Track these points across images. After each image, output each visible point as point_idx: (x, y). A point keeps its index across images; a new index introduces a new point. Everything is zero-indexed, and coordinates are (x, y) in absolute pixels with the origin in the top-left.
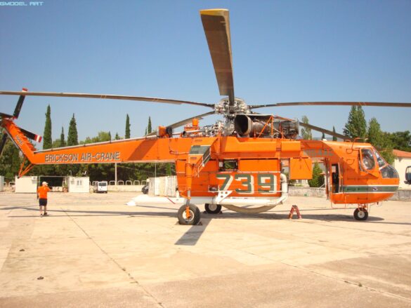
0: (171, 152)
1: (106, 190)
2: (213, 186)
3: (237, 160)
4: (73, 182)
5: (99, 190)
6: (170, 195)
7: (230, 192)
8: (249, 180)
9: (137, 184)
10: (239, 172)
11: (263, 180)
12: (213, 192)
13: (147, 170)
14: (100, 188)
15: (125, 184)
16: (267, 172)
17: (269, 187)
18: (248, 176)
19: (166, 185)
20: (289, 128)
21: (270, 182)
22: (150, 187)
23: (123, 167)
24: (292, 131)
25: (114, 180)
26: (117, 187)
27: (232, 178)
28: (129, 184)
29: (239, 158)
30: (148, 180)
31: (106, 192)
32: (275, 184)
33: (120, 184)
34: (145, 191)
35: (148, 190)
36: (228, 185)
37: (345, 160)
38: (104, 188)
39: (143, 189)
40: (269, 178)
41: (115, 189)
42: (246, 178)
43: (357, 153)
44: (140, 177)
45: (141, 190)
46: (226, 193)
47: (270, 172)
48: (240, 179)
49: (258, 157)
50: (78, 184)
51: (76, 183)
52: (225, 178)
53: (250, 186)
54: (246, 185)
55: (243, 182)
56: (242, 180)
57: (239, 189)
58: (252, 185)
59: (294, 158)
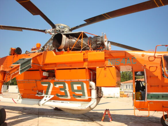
7: (52, 96)
10: (56, 80)
11: (75, 87)
12: (39, 96)
16: (77, 80)
17: (81, 93)
18: (63, 83)
20: (97, 41)
21: (81, 89)
24: (99, 44)
27: (52, 85)
29: (56, 68)
32: (86, 91)
36: (50, 90)
37: (147, 67)
40: (80, 85)
42: (62, 85)
43: (160, 60)
46: (49, 97)
47: (80, 80)
49: (70, 67)
52: (47, 85)
54: (63, 91)
55: (61, 88)
56: (59, 86)
57: (59, 95)
58: (67, 91)
59: (99, 67)
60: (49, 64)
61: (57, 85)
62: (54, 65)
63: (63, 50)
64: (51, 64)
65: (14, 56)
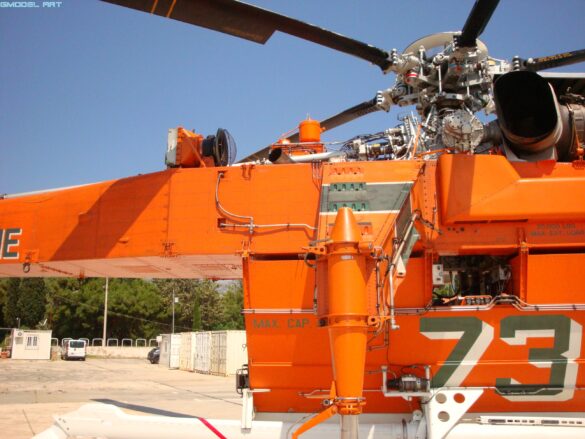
0: (222, 220)
1: (83, 355)
2: (406, 370)
3: (516, 252)
4: (19, 340)
5: (70, 355)
6: (199, 368)
7: (473, 395)
8: (562, 342)
9: (141, 344)
10: (523, 306)
12: (407, 396)
13: (160, 320)
14: (72, 352)
15: (120, 345)
18: (560, 322)
19: (194, 351)
22: (162, 352)
23: (118, 314)
25: (102, 337)
26: (105, 349)
27: (487, 333)
28: (127, 344)
29: (525, 246)
30: (159, 339)
31: (82, 359)
33: (112, 344)
34: (154, 359)
35: (158, 357)
36: (469, 362)
38: (80, 352)
39: (151, 354)
41: (101, 354)
42: (550, 334)
44: (148, 333)
45: (146, 356)
46: (459, 398)
48: (520, 338)
50: (29, 343)
51: (25, 341)
52: (457, 335)
53: (560, 369)
54: (548, 364)
55: (535, 350)
56: (529, 340)
57: (513, 382)
58: (570, 361)
60: (484, 222)
61: (517, 332)
62: (510, 230)
63: (554, 156)
64: (493, 222)
65: (224, 172)
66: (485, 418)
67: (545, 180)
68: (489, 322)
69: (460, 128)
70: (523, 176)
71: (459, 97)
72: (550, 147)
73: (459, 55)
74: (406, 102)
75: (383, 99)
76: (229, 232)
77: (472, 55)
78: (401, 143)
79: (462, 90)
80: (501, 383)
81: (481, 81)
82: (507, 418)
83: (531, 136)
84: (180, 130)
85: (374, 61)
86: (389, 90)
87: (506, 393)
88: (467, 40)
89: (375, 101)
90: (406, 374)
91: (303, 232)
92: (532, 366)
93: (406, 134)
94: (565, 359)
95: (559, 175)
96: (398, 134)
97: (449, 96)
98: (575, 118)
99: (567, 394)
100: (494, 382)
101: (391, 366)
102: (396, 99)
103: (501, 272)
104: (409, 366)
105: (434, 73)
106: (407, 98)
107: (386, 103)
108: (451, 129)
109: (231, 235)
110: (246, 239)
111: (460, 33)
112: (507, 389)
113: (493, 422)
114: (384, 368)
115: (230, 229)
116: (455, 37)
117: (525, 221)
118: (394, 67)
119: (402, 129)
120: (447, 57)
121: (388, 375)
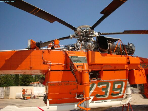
0: (44, 62)
3: (101, 70)
8: (107, 87)
10: (102, 80)
11: (116, 86)
12: (81, 98)
17: (119, 91)
18: (107, 83)
21: (121, 88)
27: (95, 86)
29: (103, 69)
32: (123, 89)
36: (92, 91)
42: (105, 85)
47: (122, 80)
48: (101, 86)
49: (115, 68)
53: (106, 92)
54: (105, 91)
55: (103, 88)
57: (99, 95)
59: (135, 69)
60: (96, 64)
61: (100, 85)
63: (107, 53)
64: (97, 64)
65: (44, 51)
66: (95, 102)
67: (106, 57)
68: (96, 84)
69: (91, 46)
70: (103, 56)
71: (88, 38)
72: (106, 51)
73: (90, 31)
74: (76, 38)
75: (71, 36)
76: (45, 65)
77: (92, 31)
78: (77, 47)
79: (89, 37)
80: (97, 95)
81: (92, 36)
82: (98, 101)
83: (104, 49)
84: (31, 40)
85: (73, 29)
86: (73, 35)
87: (98, 97)
88: (92, 28)
89: (69, 37)
90: (81, 94)
91: (61, 65)
92: (102, 91)
93: (78, 45)
94: (108, 90)
95: (108, 56)
96: (77, 45)
97: (87, 38)
98: (110, 46)
99: (107, 96)
100: (96, 95)
101: (77, 93)
102: (74, 37)
103: (97, 74)
104: (81, 93)
105: (84, 33)
106: (77, 37)
107: (72, 37)
108: (90, 46)
109: (46, 66)
110: (49, 67)
111: (91, 27)
112: (98, 96)
113: (96, 102)
114: (76, 93)
115: (46, 64)
116: (90, 27)
117: (103, 64)
118: (77, 31)
119: (77, 44)
120: (87, 30)
121: (77, 95)
